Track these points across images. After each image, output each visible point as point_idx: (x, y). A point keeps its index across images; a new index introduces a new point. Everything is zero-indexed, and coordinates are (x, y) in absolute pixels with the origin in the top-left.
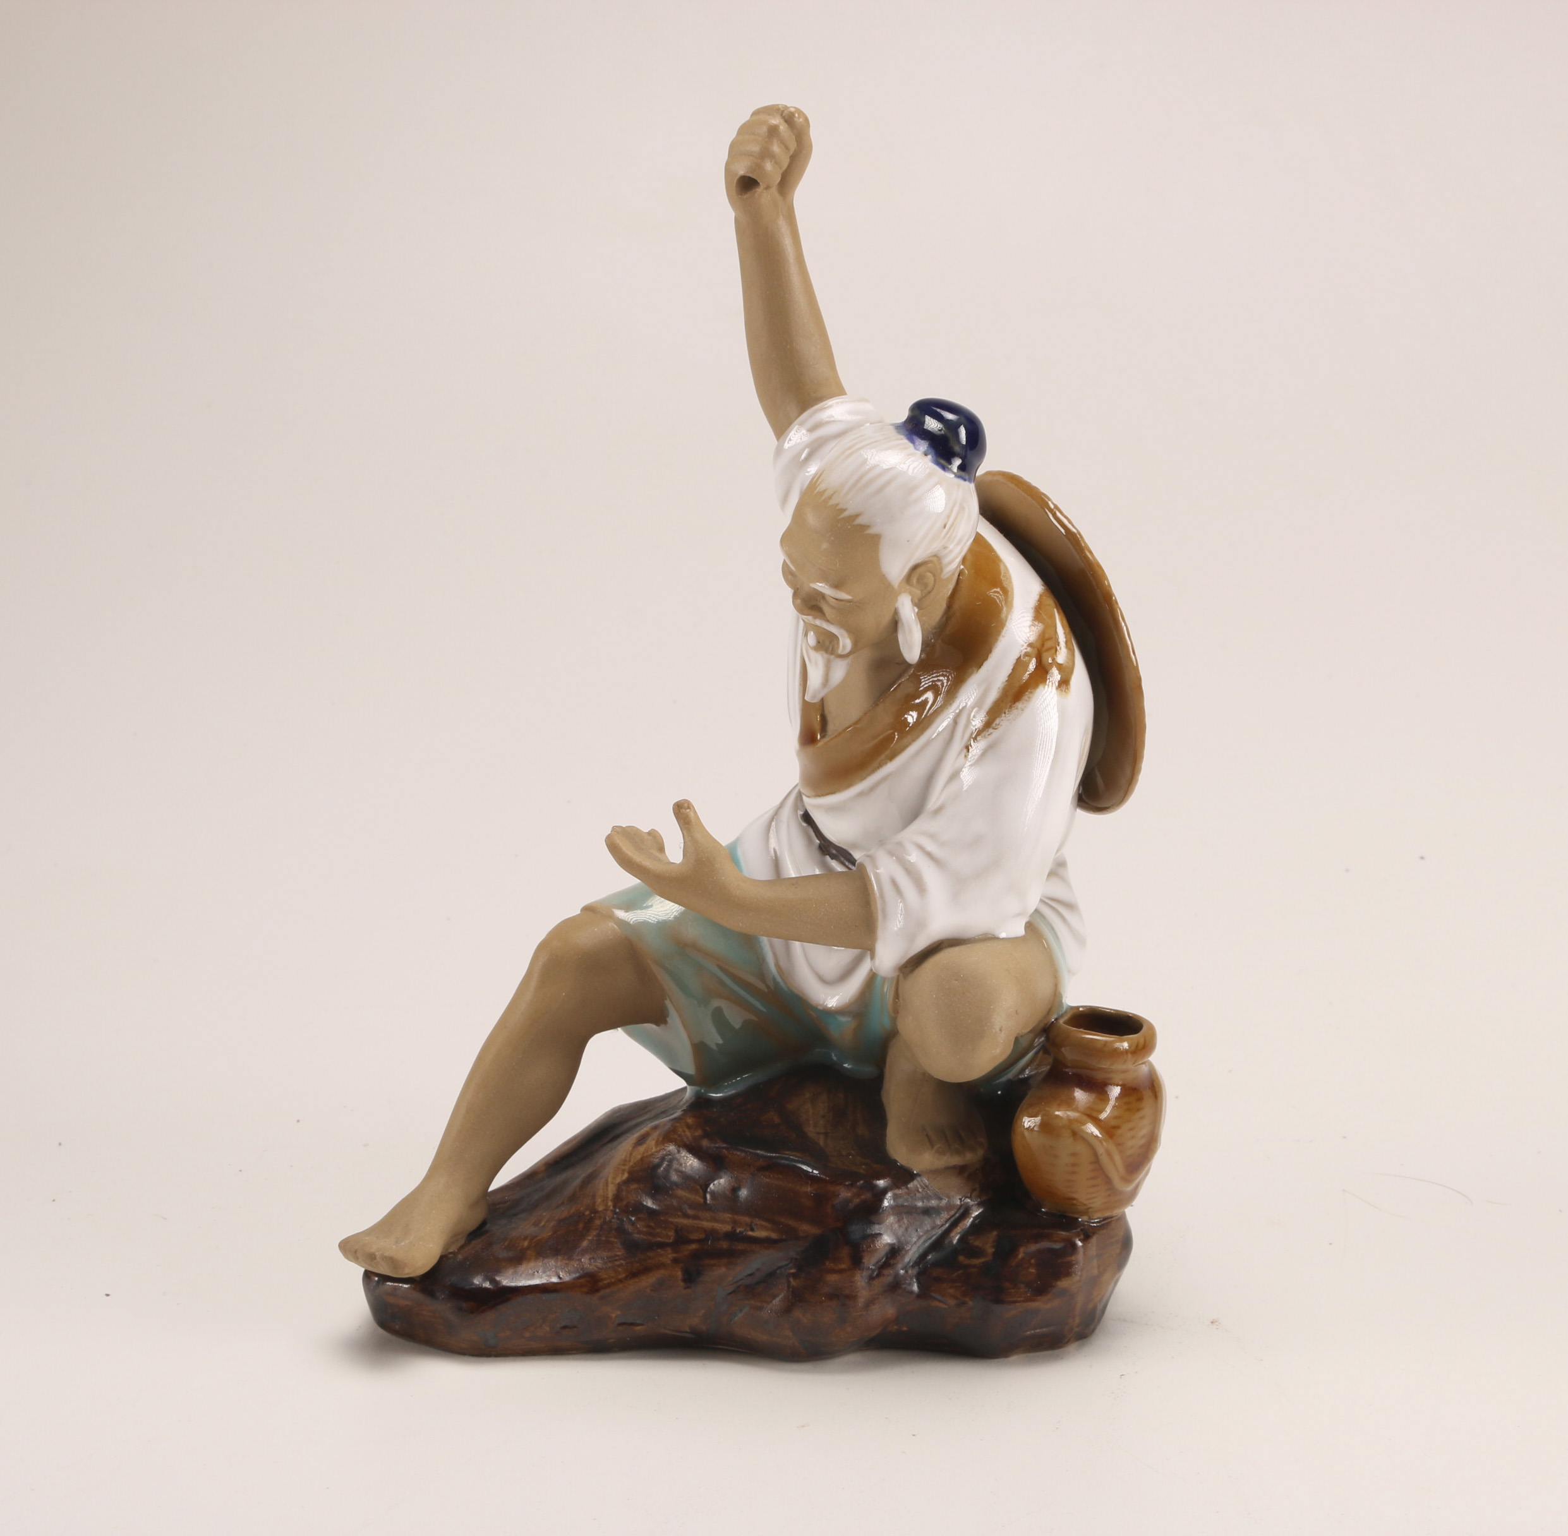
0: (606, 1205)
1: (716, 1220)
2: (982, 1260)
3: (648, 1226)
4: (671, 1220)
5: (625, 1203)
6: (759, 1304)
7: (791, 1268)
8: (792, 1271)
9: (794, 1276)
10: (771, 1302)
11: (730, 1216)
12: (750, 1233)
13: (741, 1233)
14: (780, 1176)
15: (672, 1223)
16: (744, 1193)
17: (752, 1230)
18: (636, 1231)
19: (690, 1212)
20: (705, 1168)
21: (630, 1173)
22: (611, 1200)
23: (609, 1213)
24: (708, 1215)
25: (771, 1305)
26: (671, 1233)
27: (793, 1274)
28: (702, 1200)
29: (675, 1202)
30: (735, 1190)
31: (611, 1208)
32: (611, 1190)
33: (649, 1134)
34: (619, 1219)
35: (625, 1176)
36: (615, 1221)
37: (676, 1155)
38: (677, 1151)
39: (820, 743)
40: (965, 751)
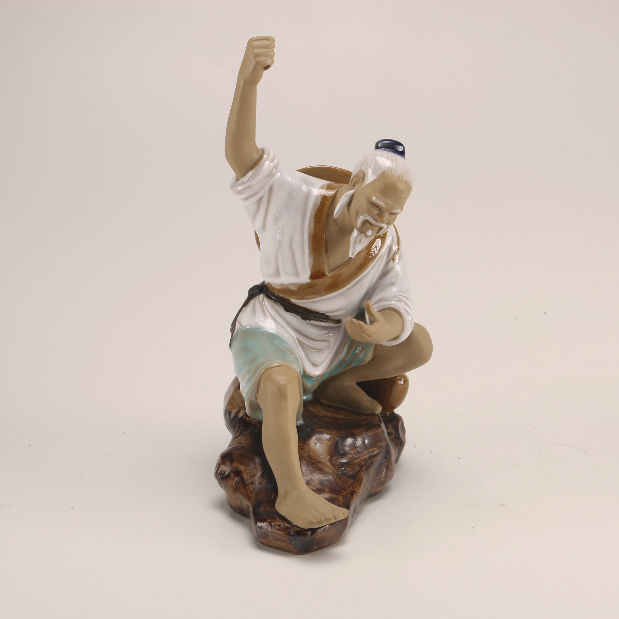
0: (332, 469)
1: (364, 455)
2: (394, 435)
3: (351, 468)
4: (354, 462)
5: (337, 465)
6: (379, 477)
7: (383, 460)
8: (384, 460)
9: (385, 462)
10: (382, 474)
11: (367, 451)
12: (374, 454)
13: (372, 455)
14: (373, 430)
15: (355, 463)
16: (366, 441)
17: (373, 453)
18: (349, 472)
19: (356, 457)
20: (352, 439)
21: (329, 455)
22: (332, 467)
23: (335, 471)
24: (361, 454)
25: (383, 475)
26: (358, 466)
27: (385, 461)
28: (357, 451)
29: (351, 456)
30: (364, 442)
31: (334, 469)
32: (328, 464)
33: (319, 440)
34: (340, 471)
35: (329, 457)
36: (340, 472)
37: (340, 440)
38: (340, 439)
39: (329, 275)
40: (392, 261)
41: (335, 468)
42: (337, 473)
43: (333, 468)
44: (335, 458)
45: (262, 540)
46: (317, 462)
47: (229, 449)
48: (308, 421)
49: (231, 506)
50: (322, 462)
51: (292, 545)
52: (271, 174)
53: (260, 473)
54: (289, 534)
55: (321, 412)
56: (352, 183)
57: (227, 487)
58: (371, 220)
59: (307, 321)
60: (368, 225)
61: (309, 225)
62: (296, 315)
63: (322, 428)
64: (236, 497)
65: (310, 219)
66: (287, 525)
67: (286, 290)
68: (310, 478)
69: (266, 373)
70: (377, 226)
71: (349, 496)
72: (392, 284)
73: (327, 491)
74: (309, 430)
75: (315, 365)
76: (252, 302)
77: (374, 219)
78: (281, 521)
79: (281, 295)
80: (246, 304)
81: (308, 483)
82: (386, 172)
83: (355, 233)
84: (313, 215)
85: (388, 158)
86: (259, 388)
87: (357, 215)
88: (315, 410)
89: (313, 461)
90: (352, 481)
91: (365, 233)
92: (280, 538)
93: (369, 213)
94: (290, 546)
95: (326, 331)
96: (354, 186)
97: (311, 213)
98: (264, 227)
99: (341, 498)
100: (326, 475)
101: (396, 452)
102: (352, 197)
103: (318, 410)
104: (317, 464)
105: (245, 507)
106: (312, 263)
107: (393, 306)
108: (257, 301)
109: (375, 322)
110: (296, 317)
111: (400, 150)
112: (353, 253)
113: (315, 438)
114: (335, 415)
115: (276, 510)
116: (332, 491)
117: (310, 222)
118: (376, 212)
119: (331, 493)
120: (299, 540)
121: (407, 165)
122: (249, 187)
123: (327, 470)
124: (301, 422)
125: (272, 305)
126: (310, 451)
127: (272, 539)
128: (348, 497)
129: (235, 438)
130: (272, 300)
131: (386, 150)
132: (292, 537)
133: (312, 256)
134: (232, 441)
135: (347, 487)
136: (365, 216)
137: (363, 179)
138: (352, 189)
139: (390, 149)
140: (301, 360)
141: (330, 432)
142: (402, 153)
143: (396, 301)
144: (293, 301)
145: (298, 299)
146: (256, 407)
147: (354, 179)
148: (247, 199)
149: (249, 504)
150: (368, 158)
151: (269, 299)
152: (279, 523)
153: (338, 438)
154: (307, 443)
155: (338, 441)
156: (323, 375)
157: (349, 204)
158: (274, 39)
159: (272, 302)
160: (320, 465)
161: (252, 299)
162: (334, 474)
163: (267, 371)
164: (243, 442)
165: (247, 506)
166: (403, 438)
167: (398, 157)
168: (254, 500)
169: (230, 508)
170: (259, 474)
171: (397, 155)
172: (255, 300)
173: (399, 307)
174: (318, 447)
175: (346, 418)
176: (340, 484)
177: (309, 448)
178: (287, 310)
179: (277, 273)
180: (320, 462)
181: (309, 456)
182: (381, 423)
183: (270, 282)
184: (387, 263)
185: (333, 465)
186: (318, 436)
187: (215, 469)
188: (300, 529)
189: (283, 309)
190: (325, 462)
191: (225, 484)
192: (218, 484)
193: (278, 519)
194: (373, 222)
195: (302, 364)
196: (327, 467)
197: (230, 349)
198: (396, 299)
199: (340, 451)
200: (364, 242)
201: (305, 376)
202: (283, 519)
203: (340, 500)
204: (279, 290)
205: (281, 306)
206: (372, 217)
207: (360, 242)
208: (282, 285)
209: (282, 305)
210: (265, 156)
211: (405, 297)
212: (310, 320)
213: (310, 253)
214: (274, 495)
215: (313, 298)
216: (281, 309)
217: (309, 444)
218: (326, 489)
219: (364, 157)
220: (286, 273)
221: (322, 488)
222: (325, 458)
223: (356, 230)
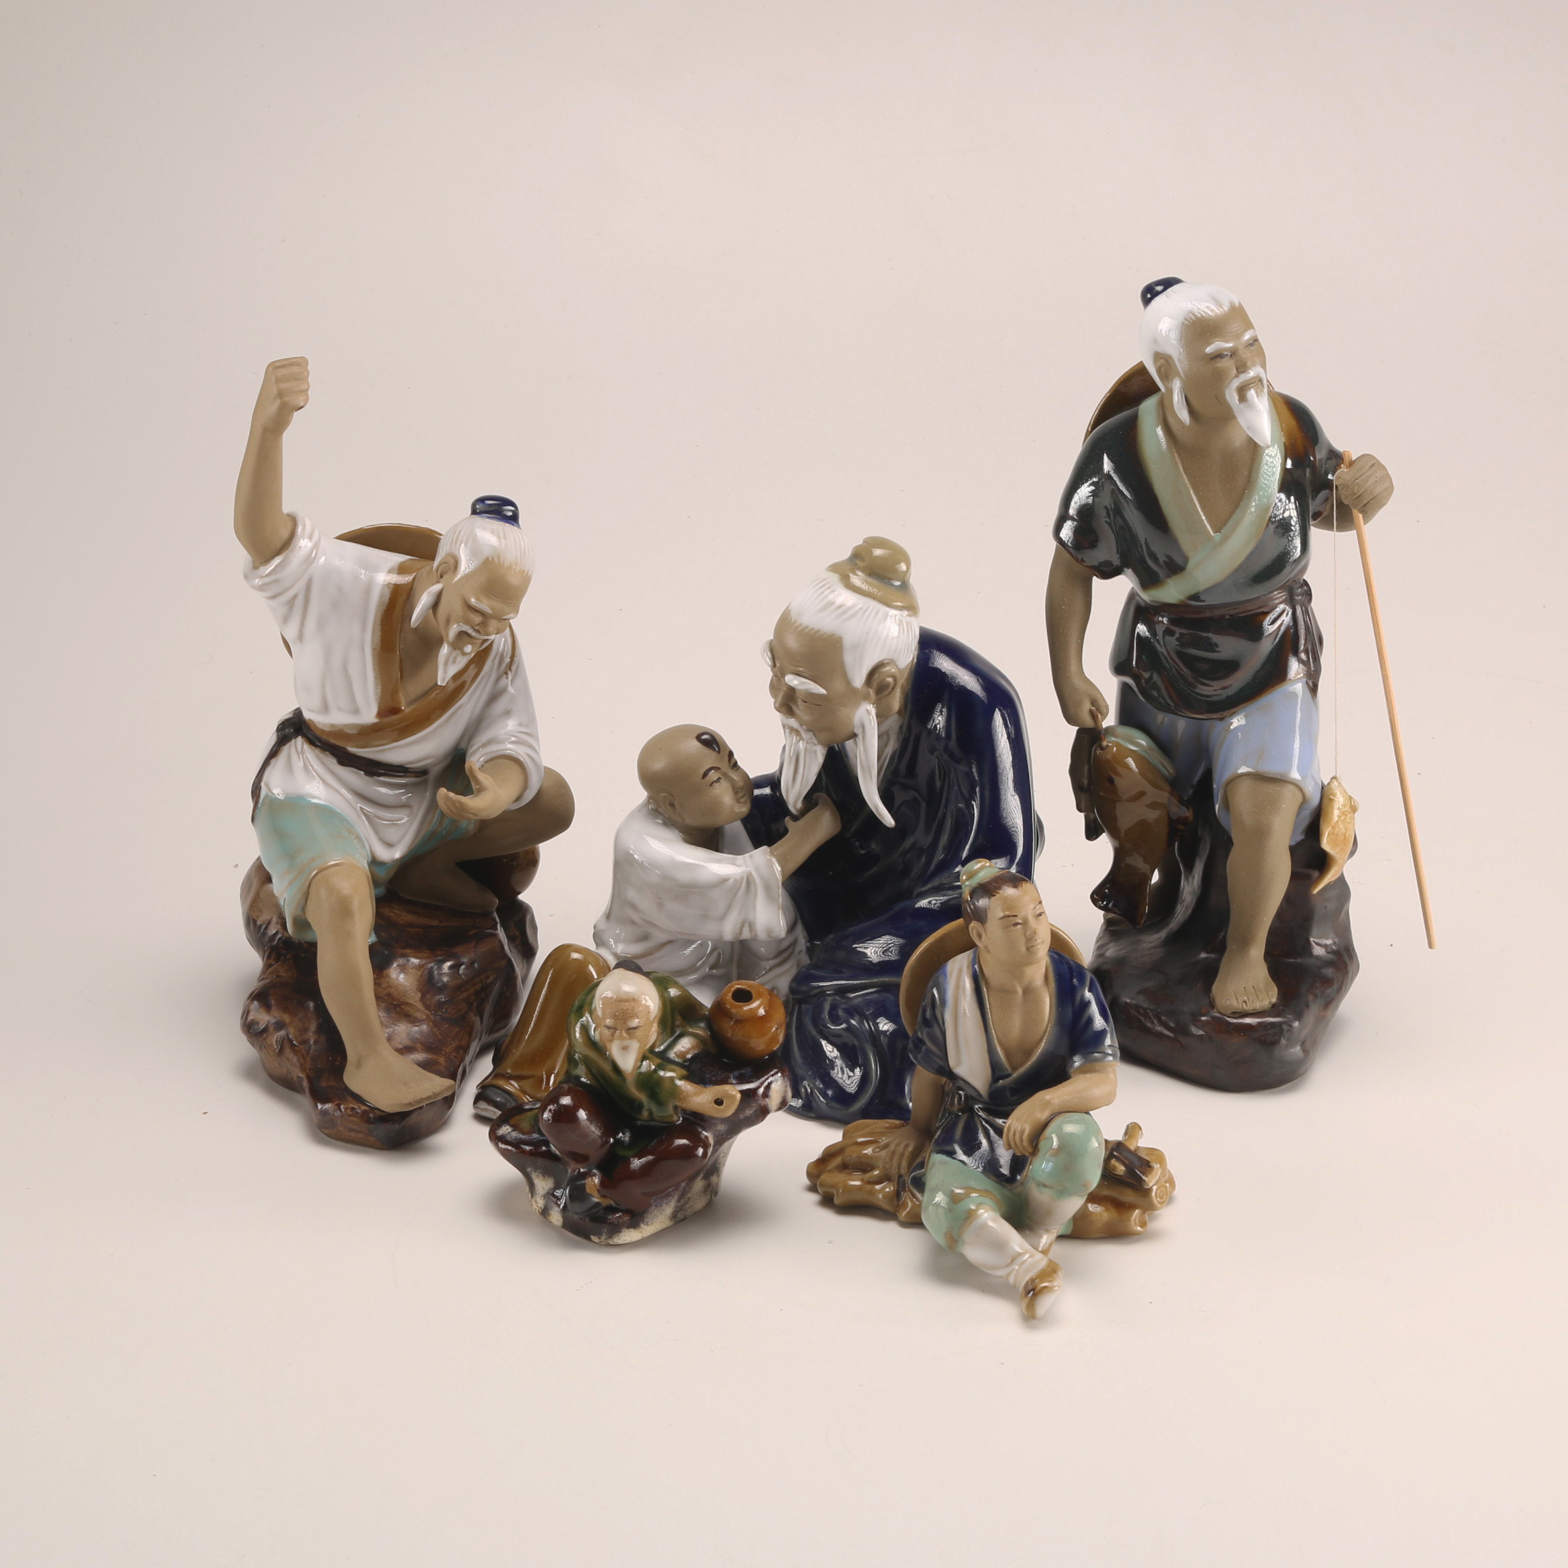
1: (474, 985)
3: (454, 1008)
4: (459, 998)
5: (433, 1006)
12: (488, 981)
13: (485, 984)
15: (461, 1000)
16: (476, 964)
21: (420, 991)
23: (431, 1016)
24: (469, 985)
26: (465, 1005)
28: (462, 980)
30: (472, 966)
32: (420, 1006)
33: (403, 968)
34: (438, 1015)
35: (419, 994)
36: (437, 1017)
37: (436, 967)
38: (435, 964)
39: (407, 711)
40: (505, 675)
41: (430, 1012)
42: (433, 1019)
43: (426, 1011)
44: (428, 996)
45: (327, 1131)
46: (402, 1004)
47: (262, 987)
48: (384, 935)
49: (272, 1076)
50: (411, 1004)
51: (373, 1136)
52: (309, 560)
53: (314, 1025)
54: (369, 1121)
55: (402, 916)
56: (439, 574)
57: (263, 1047)
58: (470, 631)
59: (375, 777)
60: (466, 638)
61: (373, 636)
62: (355, 770)
63: (405, 947)
64: (279, 1064)
65: (374, 627)
66: (364, 1108)
67: (340, 733)
68: (392, 1029)
69: (318, 875)
70: (479, 639)
71: (454, 1054)
72: (507, 713)
73: (420, 1049)
74: (386, 952)
75: (390, 845)
76: (285, 750)
77: (475, 630)
78: (354, 1102)
79: (333, 741)
80: (273, 754)
81: (389, 1039)
82: (490, 560)
83: (445, 650)
84: (379, 620)
85: (493, 532)
86: (309, 898)
87: (448, 622)
88: (392, 914)
89: (395, 1003)
90: (457, 1029)
91: (461, 649)
92: (354, 1127)
93: (467, 622)
94: (370, 1138)
95: (403, 791)
96: (441, 577)
97: (376, 616)
98: (300, 637)
99: (442, 1059)
100: (418, 1024)
101: (523, 967)
102: (439, 596)
103: (398, 912)
104: (403, 1007)
105: (296, 1079)
106: (380, 693)
107: (509, 751)
108: (293, 749)
109: (483, 791)
110: (356, 773)
111: (510, 514)
112: (444, 679)
113: (398, 965)
114: (424, 921)
115: (345, 1085)
116: (428, 1048)
117: (374, 631)
118: (477, 619)
119: (427, 1052)
120: (382, 1130)
121: (522, 543)
122: (276, 581)
123: (418, 1015)
124: (373, 939)
125: (318, 757)
126: (390, 987)
127: (342, 1129)
128: (452, 1056)
129: (267, 966)
130: (318, 748)
131: (488, 518)
132: (372, 1125)
133: (380, 683)
134: (264, 972)
135: (450, 1040)
136: (461, 626)
137: (456, 566)
138: (438, 582)
139: (495, 514)
140: (367, 840)
141: (419, 955)
142: (514, 519)
143: (513, 742)
144: (352, 749)
145: (358, 747)
146: (302, 924)
147: (442, 566)
148: (274, 597)
149: (302, 1076)
150: (461, 534)
151: (313, 747)
152: (351, 1105)
153: (432, 965)
154: (384, 974)
155: (432, 968)
156: (401, 859)
157: (435, 605)
158: (308, 361)
159: (317, 751)
160: (407, 1009)
161: (284, 745)
162: (429, 1022)
163: (320, 874)
164: (282, 975)
165: (298, 1077)
166: (535, 943)
167: (508, 527)
168: (309, 1070)
169: (268, 1077)
170: (313, 1027)
171: (507, 524)
172: (290, 748)
173: (519, 754)
174: (402, 980)
175: (442, 925)
176: (440, 1037)
177: (388, 982)
178: (342, 763)
179: (325, 708)
180: (407, 1004)
181: (389, 995)
182: (497, 929)
183: (312, 719)
184: (498, 679)
185: (427, 1007)
186: (401, 961)
187: (242, 1018)
188: (384, 1114)
189: (334, 761)
190: (414, 1003)
191: (260, 1043)
192: (247, 1041)
193: (349, 1098)
194: (474, 634)
195: (370, 846)
196: (419, 1010)
197: (251, 825)
198: (513, 739)
199: (436, 984)
200: (460, 662)
201: (374, 862)
202: (358, 1099)
203: (439, 1063)
204: (330, 733)
205: (332, 757)
206: (473, 627)
207: (454, 662)
208: (333, 725)
209: (333, 754)
210: (299, 530)
211: (528, 734)
212: (380, 775)
213: (376, 678)
214: (339, 1059)
215: (383, 745)
216: (332, 762)
217: (388, 976)
218: (419, 1046)
219: (455, 532)
220: (339, 709)
221: (412, 1045)
222: (414, 998)
223: (446, 645)
